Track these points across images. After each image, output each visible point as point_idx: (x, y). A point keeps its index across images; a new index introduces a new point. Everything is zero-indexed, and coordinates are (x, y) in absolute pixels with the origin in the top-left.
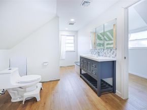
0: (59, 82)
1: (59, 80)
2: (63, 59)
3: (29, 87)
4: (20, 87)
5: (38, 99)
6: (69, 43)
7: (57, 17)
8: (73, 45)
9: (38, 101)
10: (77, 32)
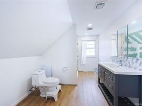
0: (76, 87)
1: (76, 85)
2: (84, 65)
3: (51, 87)
4: (45, 87)
5: (56, 99)
6: (90, 48)
7: (74, 25)
8: (94, 50)
9: (56, 101)
10: (98, 36)
